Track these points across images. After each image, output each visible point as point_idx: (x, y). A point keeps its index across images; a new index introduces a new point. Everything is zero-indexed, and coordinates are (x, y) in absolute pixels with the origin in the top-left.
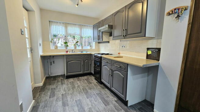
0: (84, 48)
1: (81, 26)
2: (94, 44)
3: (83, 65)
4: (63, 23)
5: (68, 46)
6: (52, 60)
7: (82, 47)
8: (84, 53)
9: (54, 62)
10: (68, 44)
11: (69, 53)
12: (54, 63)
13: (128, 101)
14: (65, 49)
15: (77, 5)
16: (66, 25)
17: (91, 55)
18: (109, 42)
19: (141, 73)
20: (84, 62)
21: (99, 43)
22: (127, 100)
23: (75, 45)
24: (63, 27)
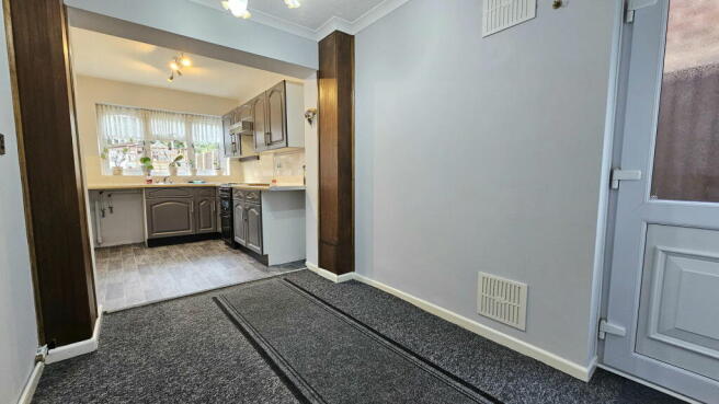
0: (198, 174)
1: (189, 118)
2: (227, 164)
3: (194, 213)
4: (137, 109)
5: (151, 167)
6: (106, 205)
7: (194, 171)
8: (198, 183)
9: (111, 208)
10: (154, 163)
11: (154, 184)
12: (111, 211)
13: (267, 256)
14: (142, 174)
15: (172, 78)
16: (146, 114)
17: (215, 188)
18: (258, 158)
19: (292, 209)
20: (197, 204)
21: (241, 160)
22: (265, 253)
23: (172, 165)
24: (137, 120)
